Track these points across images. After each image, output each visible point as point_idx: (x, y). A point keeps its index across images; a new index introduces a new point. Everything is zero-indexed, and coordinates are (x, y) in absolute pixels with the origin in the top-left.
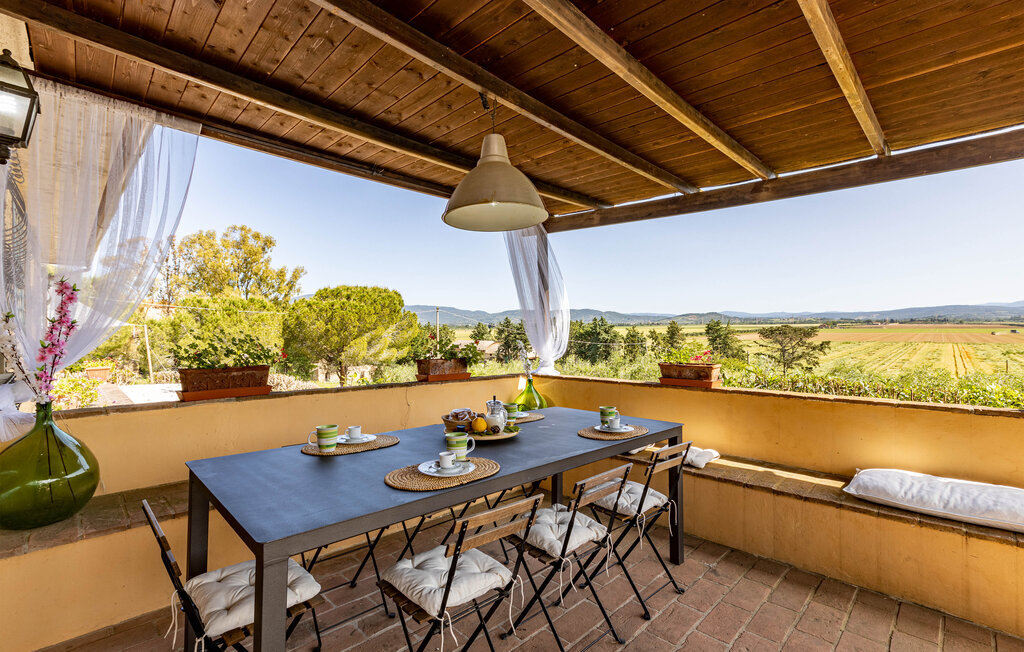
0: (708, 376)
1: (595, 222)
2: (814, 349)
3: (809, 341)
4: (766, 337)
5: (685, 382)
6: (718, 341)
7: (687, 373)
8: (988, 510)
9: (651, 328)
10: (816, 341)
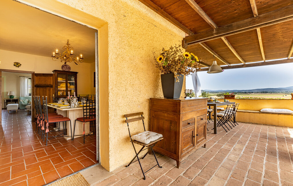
0: (234, 97)
5: (229, 98)
7: (230, 96)
8: (281, 111)
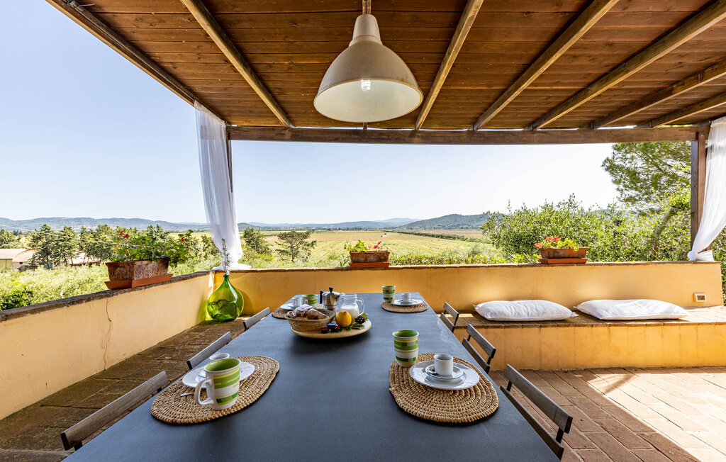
0: (386, 259)
1: (286, 137)
2: (308, 245)
3: (306, 240)
4: (283, 239)
5: (370, 265)
6: (252, 242)
9: (203, 234)
10: (309, 240)
